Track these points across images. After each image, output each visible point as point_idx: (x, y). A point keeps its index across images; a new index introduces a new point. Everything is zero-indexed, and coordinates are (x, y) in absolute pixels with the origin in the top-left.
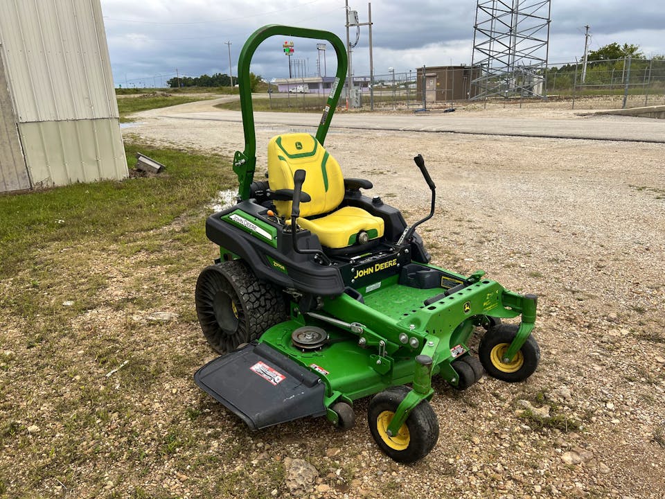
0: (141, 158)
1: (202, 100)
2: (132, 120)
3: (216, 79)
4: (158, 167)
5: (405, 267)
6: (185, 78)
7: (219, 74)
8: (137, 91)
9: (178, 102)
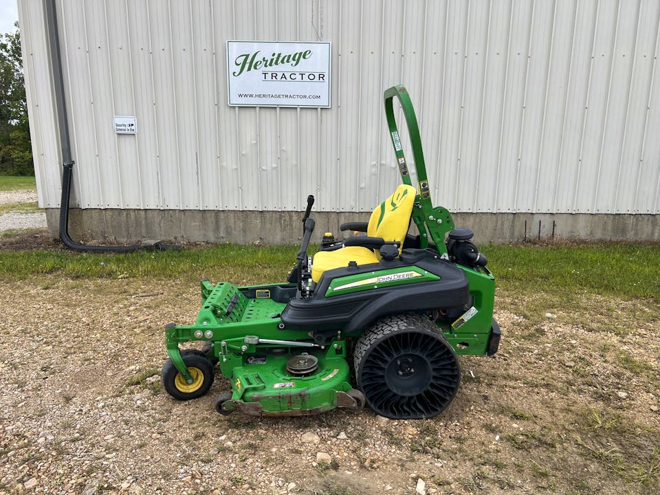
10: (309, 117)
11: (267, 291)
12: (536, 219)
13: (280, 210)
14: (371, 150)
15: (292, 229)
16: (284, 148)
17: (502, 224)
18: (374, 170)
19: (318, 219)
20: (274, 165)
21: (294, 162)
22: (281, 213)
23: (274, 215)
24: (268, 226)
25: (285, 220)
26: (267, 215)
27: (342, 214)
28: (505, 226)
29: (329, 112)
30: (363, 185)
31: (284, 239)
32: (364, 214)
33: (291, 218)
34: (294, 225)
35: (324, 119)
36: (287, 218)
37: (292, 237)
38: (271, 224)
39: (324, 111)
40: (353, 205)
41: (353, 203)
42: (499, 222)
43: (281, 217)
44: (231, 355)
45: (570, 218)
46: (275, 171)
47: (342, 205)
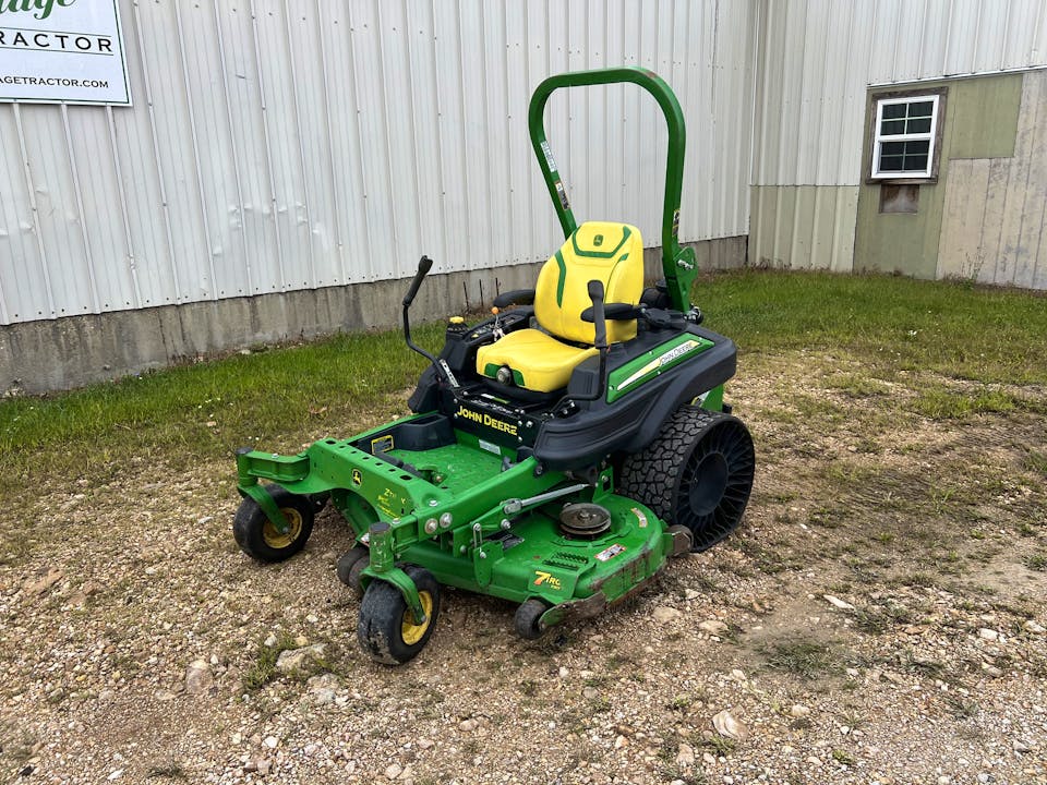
10: (89, 123)
11: (389, 436)
12: (475, 278)
13: (54, 317)
14: (224, 184)
15: (87, 351)
16: (42, 187)
17: (435, 290)
18: (234, 221)
19: (139, 323)
20: (25, 225)
21: (70, 216)
22: (56, 323)
23: (39, 329)
24: (29, 354)
25: (67, 336)
26: (23, 330)
27: (187, 309)
28: (439, 293)
29: (127, 113)
30: (218, 250)
31: (71, 376)
32: (227, 302)
33: (80, 329)
34: (90, 341)
35: (121, 129)
36: (72, 331)
37: (89, 368)
38: (36, 348)
39: (119, 114)
40: (207, 289)
41: (204, 285)
42: (431, 289)
43: (56, 330)
44: (489, 543)
45: (510, 270)
46: (27, 239)
47: (185, 291)
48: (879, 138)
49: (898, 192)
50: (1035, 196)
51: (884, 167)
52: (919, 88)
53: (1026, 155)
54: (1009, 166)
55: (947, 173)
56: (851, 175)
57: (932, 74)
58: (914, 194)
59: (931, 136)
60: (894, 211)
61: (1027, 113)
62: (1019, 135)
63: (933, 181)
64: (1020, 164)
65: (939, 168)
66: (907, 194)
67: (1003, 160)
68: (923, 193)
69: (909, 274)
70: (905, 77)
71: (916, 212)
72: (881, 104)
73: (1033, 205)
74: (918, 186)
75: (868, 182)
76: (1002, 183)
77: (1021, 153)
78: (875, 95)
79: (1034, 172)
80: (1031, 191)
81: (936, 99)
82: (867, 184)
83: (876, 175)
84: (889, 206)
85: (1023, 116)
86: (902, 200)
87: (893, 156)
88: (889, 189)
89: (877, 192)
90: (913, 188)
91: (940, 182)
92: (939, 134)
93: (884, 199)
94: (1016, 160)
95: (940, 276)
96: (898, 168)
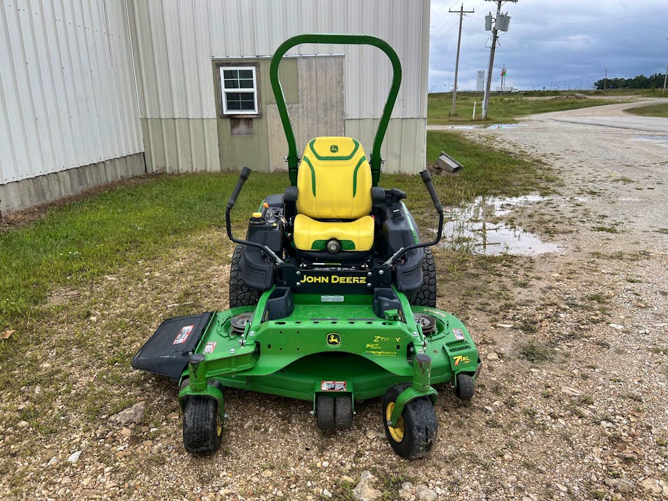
0: (443, 158)
1: (618, 103)
2: (516, 122)
3: (654, 81)
4: (455, 166)
5: (376, 289)
6: (616, 79)
7: (660, 74)
8: (555, 93)
9: (587, 104)
48: (224, 90)
49: (239, 123)
50: (313, 124)
51: (230, 107)
52: (243, 61)
53: (305, 103)
54: (298, 108)
55: (266, 112)
56: (211, 113)
57: (249, 54)
58: (249, 124)
59: (254, 90)
60: (239, 134)
61: (302, 80)
62: (300, 91)
63: (260, 116)
64: (303, 107)
65: (261, 109)
66: (245, 124)
67: (294, 105)
68: (255, 123)
69: (255, 170)
70: (234, 55)
71: (252, 134)
72: (222, 69)
73: (312, 129)
74: (251, 119)
75: (221, 116)
76: (296, 117)
77: (303, 102)
78: (218, 64)
79: (310, 111)
80: (310, 122)
81: (253, 69)
82: (221, 118)
83: (226, 112)
84: (235, 131)
85: (300, 82)
86: (242, 127)
87: (233, 101)
88: (235, 120)
89: (228, 123)
90: (249, 120)
91: (264, 117)
92: (258, 89)
93: (233, 127)
94: (300, 105)
95: (272, 170)
96: (238, 108)
